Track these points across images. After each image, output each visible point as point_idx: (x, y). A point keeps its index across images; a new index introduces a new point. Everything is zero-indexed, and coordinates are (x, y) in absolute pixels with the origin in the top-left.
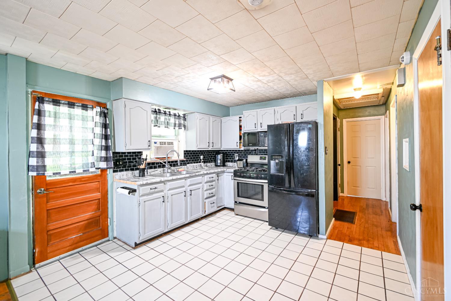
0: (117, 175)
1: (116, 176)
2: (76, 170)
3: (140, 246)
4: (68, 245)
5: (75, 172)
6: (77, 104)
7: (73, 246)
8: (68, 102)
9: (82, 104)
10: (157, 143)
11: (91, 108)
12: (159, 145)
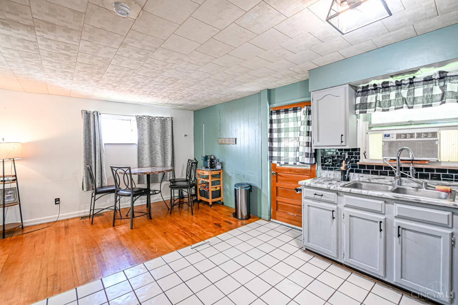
0: (324, 172)
1: (322, 174)
2: (289, 162)
3: (309, 253)
4: (287, 218)
5: (288, 163)
6: (290, 109)
7: (290, 221)
8: (285, 109)
9: (293, 108)
10: (390, 135)
11: (300, 109)
12: (395, 139)
